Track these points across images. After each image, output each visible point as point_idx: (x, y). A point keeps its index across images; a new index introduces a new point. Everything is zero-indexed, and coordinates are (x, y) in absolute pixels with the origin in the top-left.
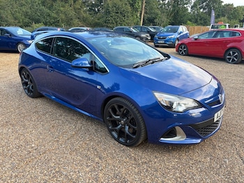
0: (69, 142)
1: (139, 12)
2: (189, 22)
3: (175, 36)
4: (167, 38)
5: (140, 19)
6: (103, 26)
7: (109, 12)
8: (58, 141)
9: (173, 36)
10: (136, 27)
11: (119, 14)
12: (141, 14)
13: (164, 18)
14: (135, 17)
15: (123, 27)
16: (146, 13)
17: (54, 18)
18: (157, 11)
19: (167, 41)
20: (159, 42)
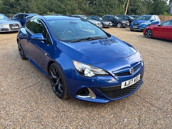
0: (25, 90)
1: (124, 5)
2: (165, 13)
3: (147, 23)
4: (140, 25)
5: (125, 10)
6: (96, 15)
7: (101, 5)
8: (18, 88)
9: (145, 23)
10: (119, 16)
11: (108, 6)
12: (126, 6)
13: (145, 10)
14: (121, 8)
15: (110, 15)
16: (130, 5)
17: (63, 9)
18: (139, 4)
19: (140, 27)
20: (134, 27)
